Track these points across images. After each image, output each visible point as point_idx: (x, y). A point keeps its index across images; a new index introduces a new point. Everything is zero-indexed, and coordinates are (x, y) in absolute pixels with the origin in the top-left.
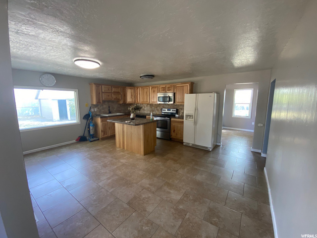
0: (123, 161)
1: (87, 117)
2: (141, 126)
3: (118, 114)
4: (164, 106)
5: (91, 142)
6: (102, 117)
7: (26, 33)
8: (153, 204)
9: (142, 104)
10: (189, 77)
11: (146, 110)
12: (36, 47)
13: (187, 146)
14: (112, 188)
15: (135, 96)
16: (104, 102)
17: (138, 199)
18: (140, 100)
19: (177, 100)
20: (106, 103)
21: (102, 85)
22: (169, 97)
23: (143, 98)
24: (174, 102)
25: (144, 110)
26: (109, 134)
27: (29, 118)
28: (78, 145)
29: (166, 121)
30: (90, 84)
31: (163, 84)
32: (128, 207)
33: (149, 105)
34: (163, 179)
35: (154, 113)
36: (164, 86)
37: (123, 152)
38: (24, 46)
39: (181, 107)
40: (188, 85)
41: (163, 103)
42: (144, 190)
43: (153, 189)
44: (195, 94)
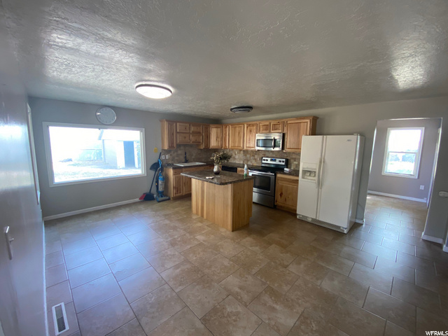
0: (200, 238)
1: (156, 167)
2: (230, 186)
3: (197, 164)
4: (265, 154)
5: (159, 202)
6: (175, 168)
7: (60, 44)
8: (245, 328)
9: (232, 150)
10: (311, 108)
11: (237, 159)
12: (81, 67)
13: (303, 221)
14: (180, 285)
15: (222, 138)
16: (179, 146)
17: (219, 314)
18: (229, 144)
19: (288, 145)
20: (182, 148)
21: (176, 122)
22: (275, 140)
23: (234, 142)
24: (283, 148)
25: (235, 159)
26: (184, 192)
27: (91, 163)
28: (141, 207)
29: (268, 178)
30: (161, 121)
31: (267, 120)
32: (202, 326)
33: (242, 152)
34: (263, 280)
35: (249, 163)
36: (267, 123)
37: (201, 222)
38: (64, 67)
39: (294, 156)
40: (308, 121)
41: (263, 149)
42: (230, 297)
43: (246, 297)
44: (321, 136)
